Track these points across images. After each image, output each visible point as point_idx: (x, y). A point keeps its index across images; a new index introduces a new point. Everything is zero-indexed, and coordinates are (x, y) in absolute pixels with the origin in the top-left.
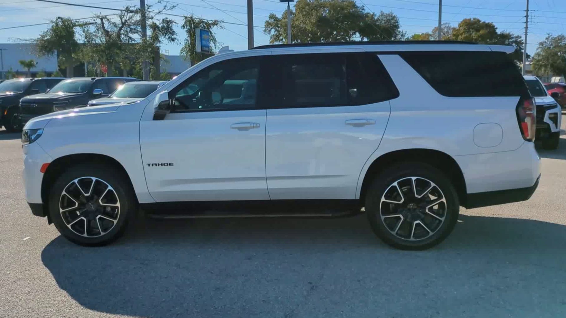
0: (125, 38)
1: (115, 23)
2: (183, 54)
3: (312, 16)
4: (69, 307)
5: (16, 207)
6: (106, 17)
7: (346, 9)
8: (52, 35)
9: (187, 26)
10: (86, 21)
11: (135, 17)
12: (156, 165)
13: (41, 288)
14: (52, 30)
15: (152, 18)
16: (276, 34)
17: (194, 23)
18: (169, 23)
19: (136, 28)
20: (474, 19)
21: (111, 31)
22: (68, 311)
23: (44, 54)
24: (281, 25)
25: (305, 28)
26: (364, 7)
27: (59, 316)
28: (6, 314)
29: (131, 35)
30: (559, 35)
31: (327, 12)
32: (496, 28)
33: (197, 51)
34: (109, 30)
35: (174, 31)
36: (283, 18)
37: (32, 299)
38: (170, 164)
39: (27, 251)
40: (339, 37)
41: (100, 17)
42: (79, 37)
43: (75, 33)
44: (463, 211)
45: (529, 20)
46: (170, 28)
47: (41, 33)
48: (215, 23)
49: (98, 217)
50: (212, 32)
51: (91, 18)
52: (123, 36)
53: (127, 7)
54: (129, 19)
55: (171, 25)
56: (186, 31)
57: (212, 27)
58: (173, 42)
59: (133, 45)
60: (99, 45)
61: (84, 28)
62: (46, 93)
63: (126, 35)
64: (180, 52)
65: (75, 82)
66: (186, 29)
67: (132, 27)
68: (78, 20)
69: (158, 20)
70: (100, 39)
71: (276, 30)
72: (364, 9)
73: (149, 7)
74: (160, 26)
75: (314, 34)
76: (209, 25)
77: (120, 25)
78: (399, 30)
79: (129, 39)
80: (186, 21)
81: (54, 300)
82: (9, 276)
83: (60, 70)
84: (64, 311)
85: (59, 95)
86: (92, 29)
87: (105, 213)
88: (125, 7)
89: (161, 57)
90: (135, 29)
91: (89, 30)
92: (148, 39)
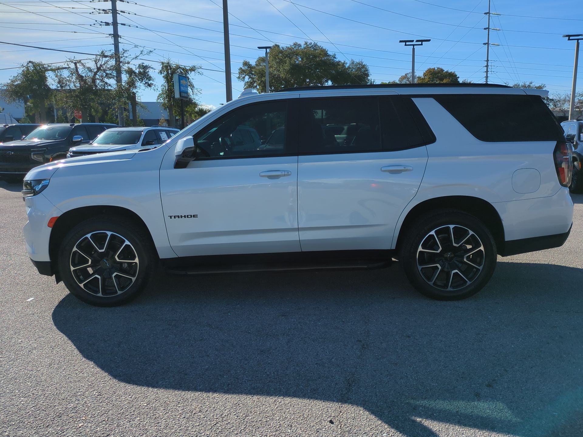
0: (101, 84)
1: (89, 67)
2: (160, 99)
3: (286, 63)
4: (102, 381)
5: (9, 263)
6: (80, 61)
7: (318, 57)
8: (23, 80)
9: (164, 71)
10: (59, 65)
11: (111, 61)
12: (178, 217)
13: (63, 358)
14: (23, 75)
15: (128, 63)
16: (250, 81)
17: (171, 69)
18: (145, 68)
19: (112, 72)
20: (438, 68)
21: (85, 76)
22: (101, 385)
23: (14, 100)
24: (255, 72)
25: (279, 75)
26: (335, 55)
27: (92, 392)
28: (30, 392)
29: (106, 80)
30: (515, 85)
31: (300, 59)
32: (458, 77)
33: (175, 97)
34: (84, 75)
35: (150, 77)
36: (256, 65)
37: (55, 372)
38: (194, 216)
39: (36, 315)
40: (312, 85)
41: (74, 62)
42: (52, 82)
43: (47, 78)
44: (500, 258)
45: (489, 70)
46: (146, 73)
47: (11, 78)
48: (193, 69)
49: (114, 275)
50: (190, 77)
51: (65, 63)
52: (98, 81)
53: (102, 52)
54: (104, 64)
55: (147, 71)
56: (163, 77)
57: (190, 73)
58: (150, 88)
59: (109, 90)
60: (74, 90)
61: (56, 73)
62: (22, 140)
63: (102, 81)
64: (157, 98)
65: (53, 129)
66: (163, 75)
67: (107, 72)
68: (50, 65)
69: (134, 66)
70: (74, 85)
71: (250, 77)
72: (335, 58)
73: (125, 51)
74: (137, 71)
75: (287, 81)
76: (186, 71)
77: (95, 70)
78: (369, 78)
79: (104, 84)
80: (163, 66)
81: (83, 372)
82: (22, 345)
83: (28, 116)
84: (98, 386)
85: (35, 142)
86: (65, 74)
87: (122, 270)
88: (101, 52)
89: (138, 104)
90: (111, 74)
91: (62, 74)
92: (123, 84)
